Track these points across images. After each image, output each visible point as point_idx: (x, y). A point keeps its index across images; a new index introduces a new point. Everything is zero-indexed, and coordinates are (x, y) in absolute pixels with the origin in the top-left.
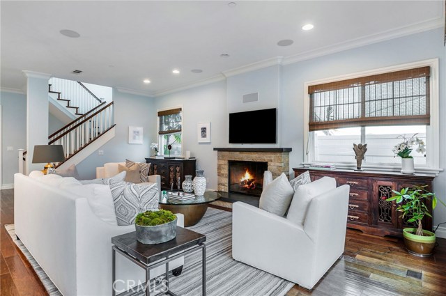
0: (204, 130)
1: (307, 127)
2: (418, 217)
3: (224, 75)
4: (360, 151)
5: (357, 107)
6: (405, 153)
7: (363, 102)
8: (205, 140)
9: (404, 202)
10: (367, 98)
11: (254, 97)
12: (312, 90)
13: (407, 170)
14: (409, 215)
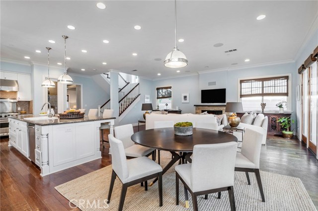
0: (185, 97)
1: (239, 96)
2: (287, 127)
3: (198, 73)
4: (263, 105)
5: (261, 89)
6: (281, 106)
7: (263, 87)
8: (185, 101)
9: (284, 122)
10: (264, 86)
11: (214, 83)
12: (241, 82)
13: (282, 112)
14: (285, 126)
